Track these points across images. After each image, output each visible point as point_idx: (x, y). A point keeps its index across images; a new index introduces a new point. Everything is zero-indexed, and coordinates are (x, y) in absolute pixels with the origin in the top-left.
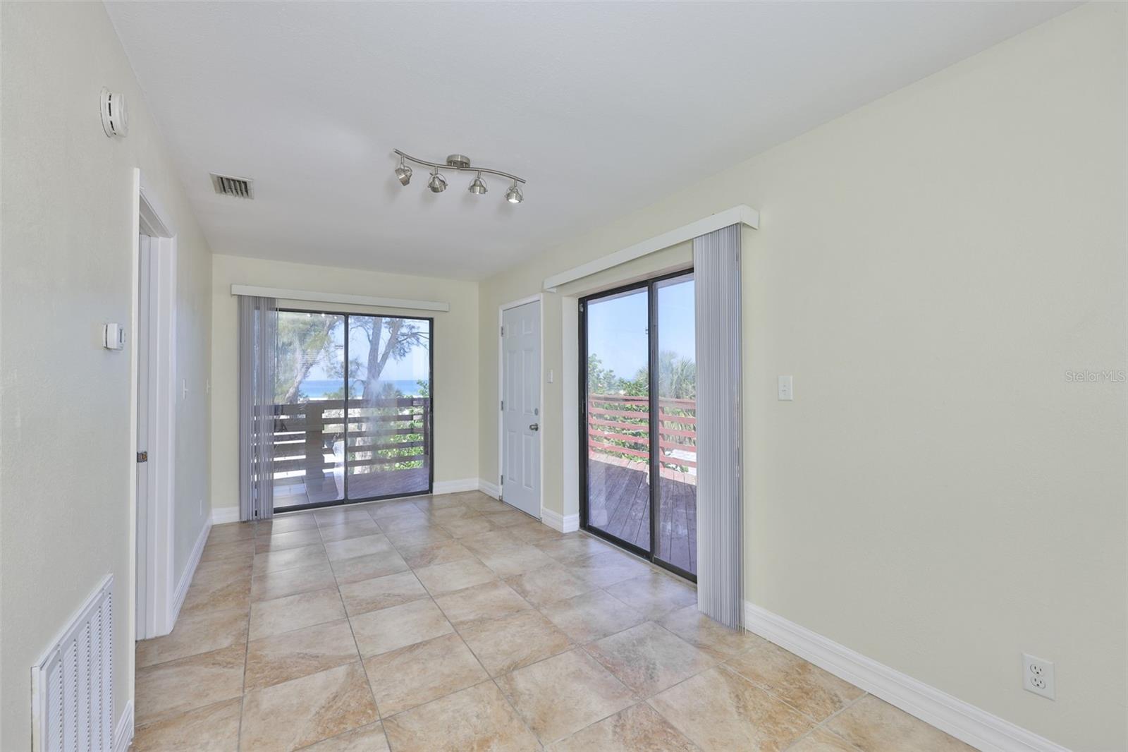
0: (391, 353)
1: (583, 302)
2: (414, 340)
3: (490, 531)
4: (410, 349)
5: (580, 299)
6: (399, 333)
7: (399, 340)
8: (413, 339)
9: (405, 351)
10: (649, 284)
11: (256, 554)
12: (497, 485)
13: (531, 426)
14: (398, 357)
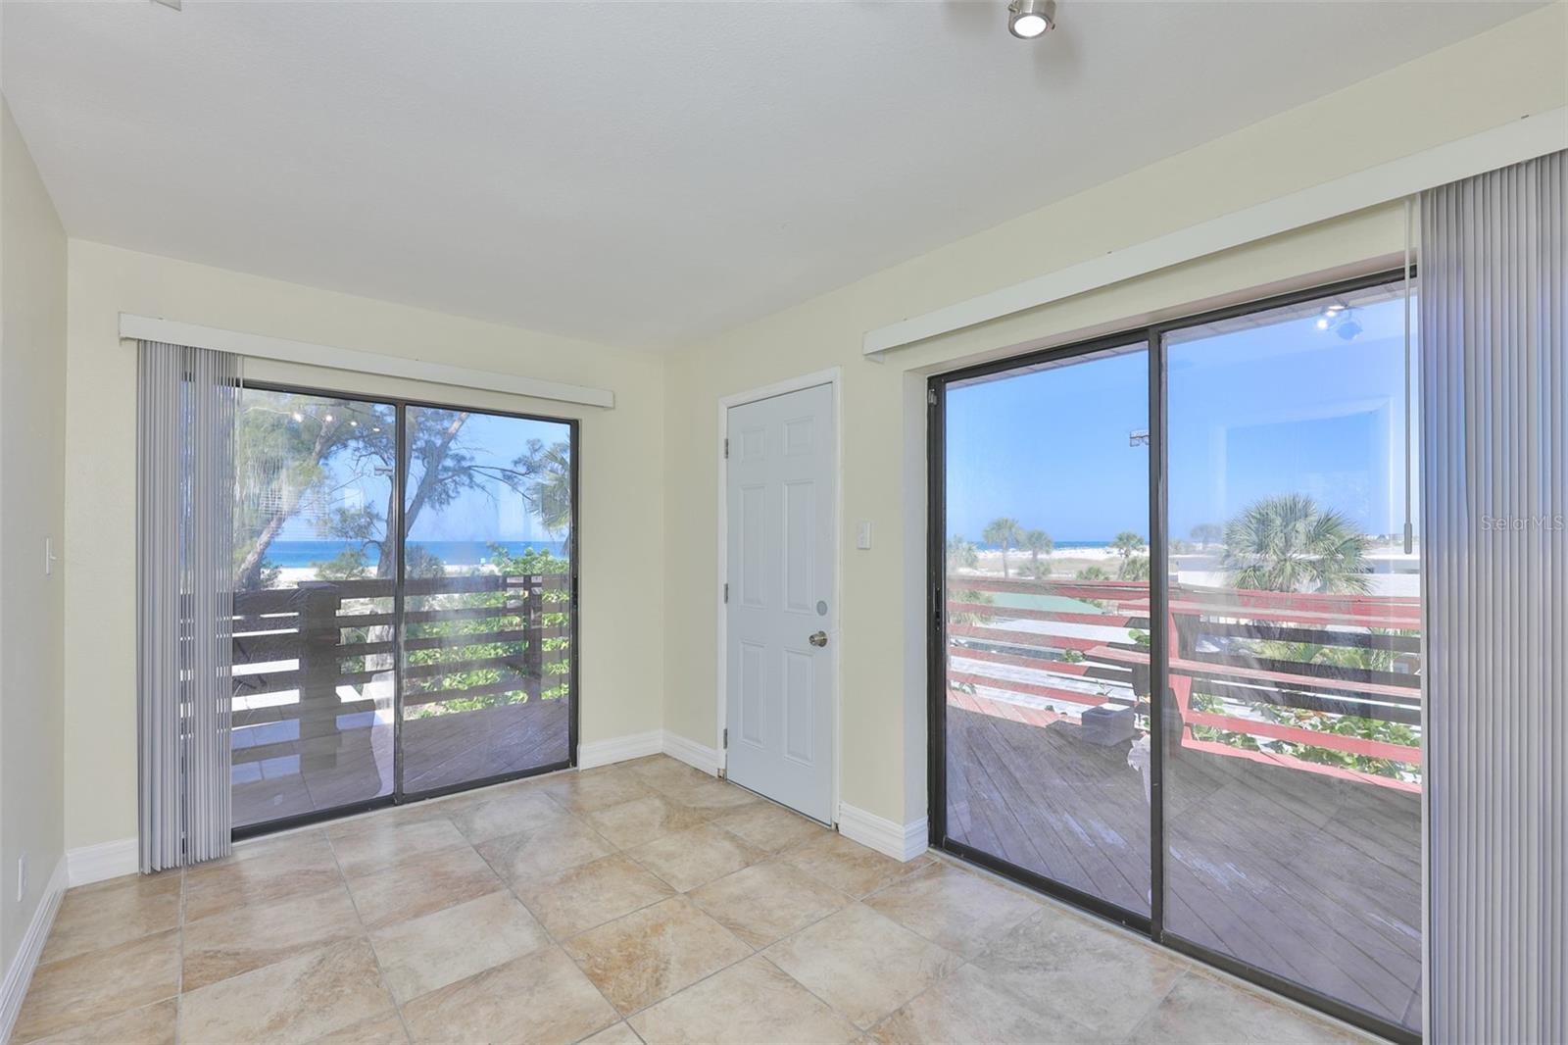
0: (426, 500)
1: (938, 384)
2: (465, 479)
3: (748, 865)
4: (458, 492)
5: (930, 379)
6: (440, 467)
7: (440, 477)
8: (462, 476)
9: (449, 496)
10: (1150, 335)
11: (183, 991)
12: (716, 748)
13: (812, 637)
14: (437, 506)
